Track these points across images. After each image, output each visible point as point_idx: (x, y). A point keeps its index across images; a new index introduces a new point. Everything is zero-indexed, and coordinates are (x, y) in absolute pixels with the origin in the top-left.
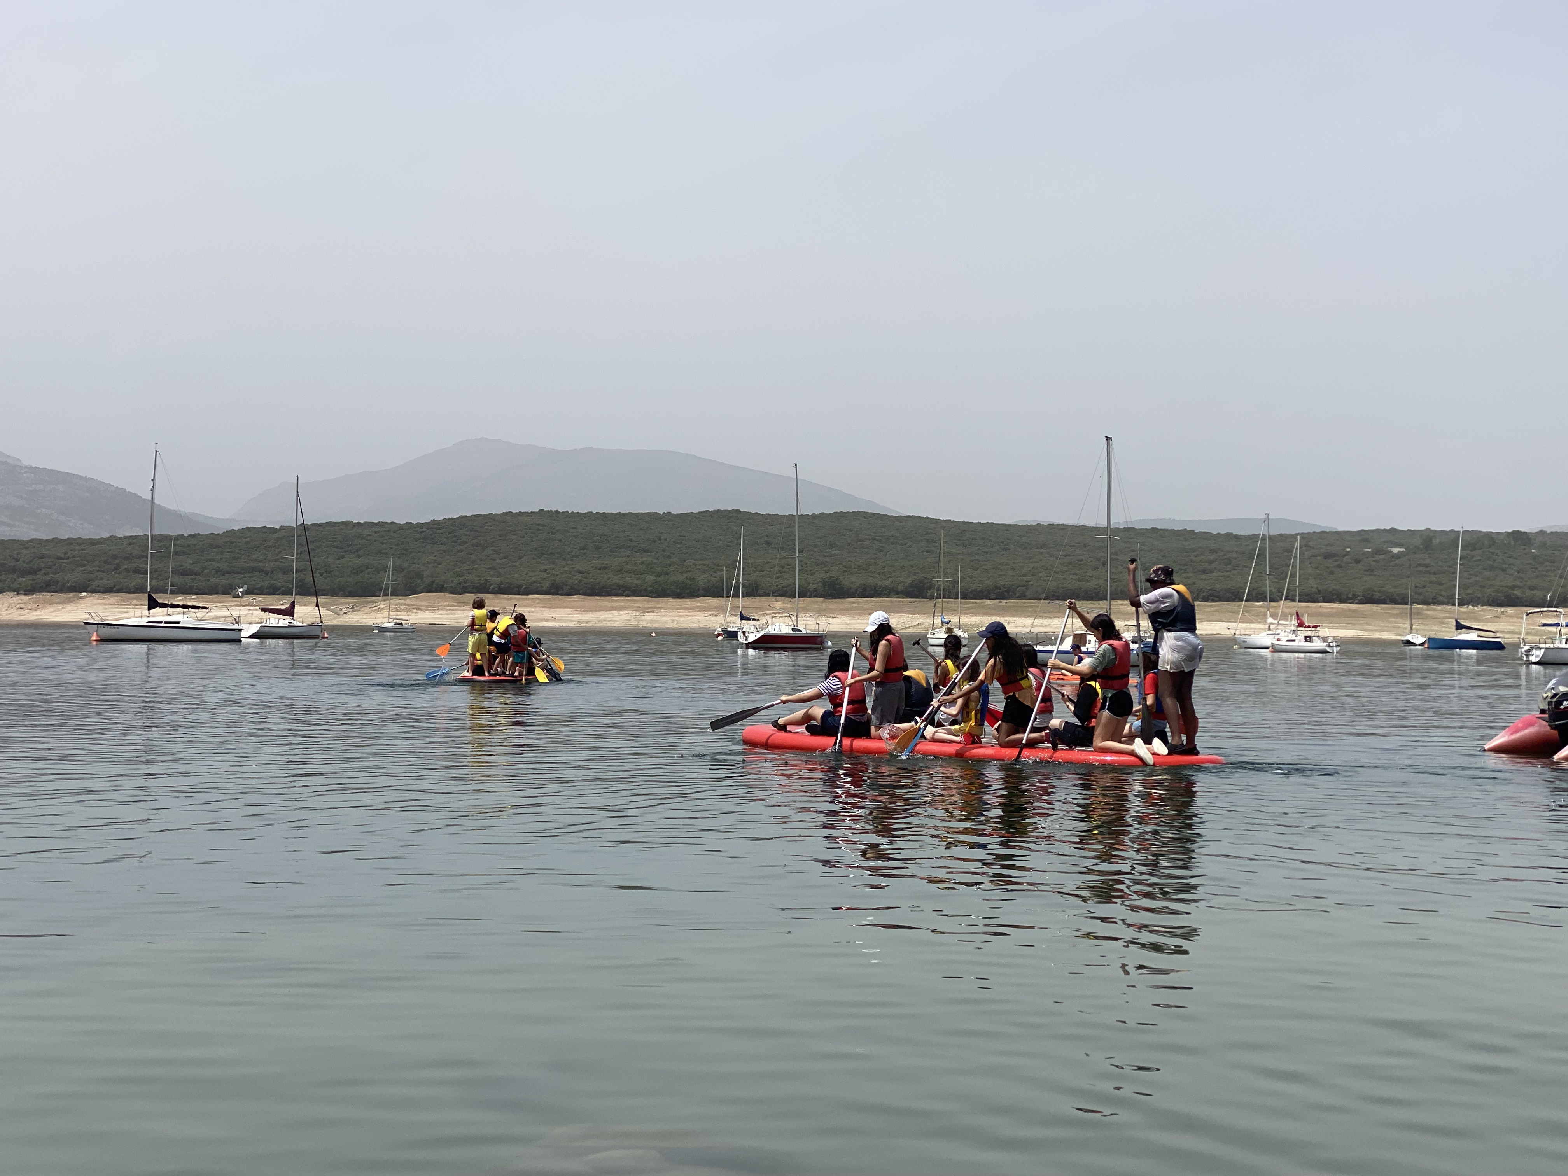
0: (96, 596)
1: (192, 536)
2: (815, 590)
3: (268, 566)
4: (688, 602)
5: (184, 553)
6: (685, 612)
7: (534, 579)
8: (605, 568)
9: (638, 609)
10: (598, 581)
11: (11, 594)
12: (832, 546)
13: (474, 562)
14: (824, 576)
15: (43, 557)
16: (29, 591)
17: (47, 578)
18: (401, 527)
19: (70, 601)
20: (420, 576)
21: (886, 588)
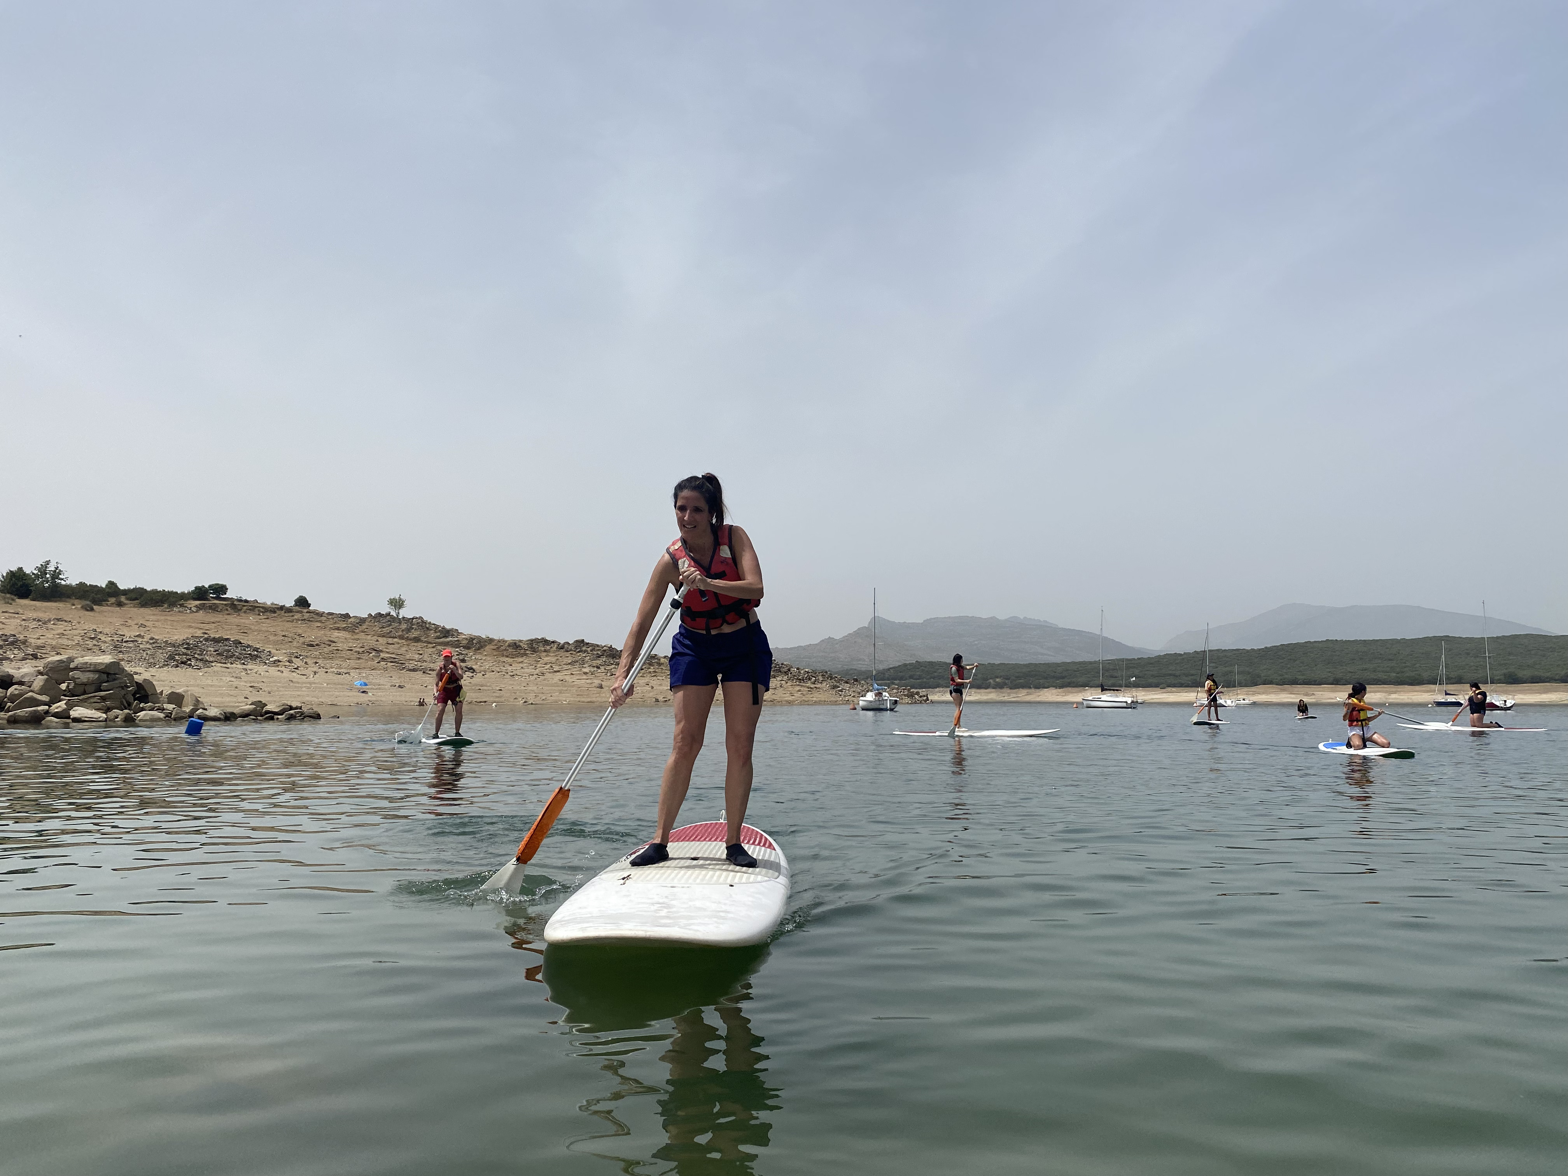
0: (1093, 689)
1: (1139, 659)
2: (1500, 679)
3: (1178, 673)
4: (1417, 688)
5: (1134, 667)
6: (1416, 693)
7: (1324, 677)
8: (1365, 670)
9: (1386, 692)
10: (1361, 677)
11: (1053, 688)
12: (1510, 654)
13: (1289, 668)
14: (1505, 671)
15: (1067, 670)
16: (1061, 687)
17: (1069, 681)
18: (1248, 651)
19: (1080, 692)
20: (1259, 676)
21: (1547, 678)
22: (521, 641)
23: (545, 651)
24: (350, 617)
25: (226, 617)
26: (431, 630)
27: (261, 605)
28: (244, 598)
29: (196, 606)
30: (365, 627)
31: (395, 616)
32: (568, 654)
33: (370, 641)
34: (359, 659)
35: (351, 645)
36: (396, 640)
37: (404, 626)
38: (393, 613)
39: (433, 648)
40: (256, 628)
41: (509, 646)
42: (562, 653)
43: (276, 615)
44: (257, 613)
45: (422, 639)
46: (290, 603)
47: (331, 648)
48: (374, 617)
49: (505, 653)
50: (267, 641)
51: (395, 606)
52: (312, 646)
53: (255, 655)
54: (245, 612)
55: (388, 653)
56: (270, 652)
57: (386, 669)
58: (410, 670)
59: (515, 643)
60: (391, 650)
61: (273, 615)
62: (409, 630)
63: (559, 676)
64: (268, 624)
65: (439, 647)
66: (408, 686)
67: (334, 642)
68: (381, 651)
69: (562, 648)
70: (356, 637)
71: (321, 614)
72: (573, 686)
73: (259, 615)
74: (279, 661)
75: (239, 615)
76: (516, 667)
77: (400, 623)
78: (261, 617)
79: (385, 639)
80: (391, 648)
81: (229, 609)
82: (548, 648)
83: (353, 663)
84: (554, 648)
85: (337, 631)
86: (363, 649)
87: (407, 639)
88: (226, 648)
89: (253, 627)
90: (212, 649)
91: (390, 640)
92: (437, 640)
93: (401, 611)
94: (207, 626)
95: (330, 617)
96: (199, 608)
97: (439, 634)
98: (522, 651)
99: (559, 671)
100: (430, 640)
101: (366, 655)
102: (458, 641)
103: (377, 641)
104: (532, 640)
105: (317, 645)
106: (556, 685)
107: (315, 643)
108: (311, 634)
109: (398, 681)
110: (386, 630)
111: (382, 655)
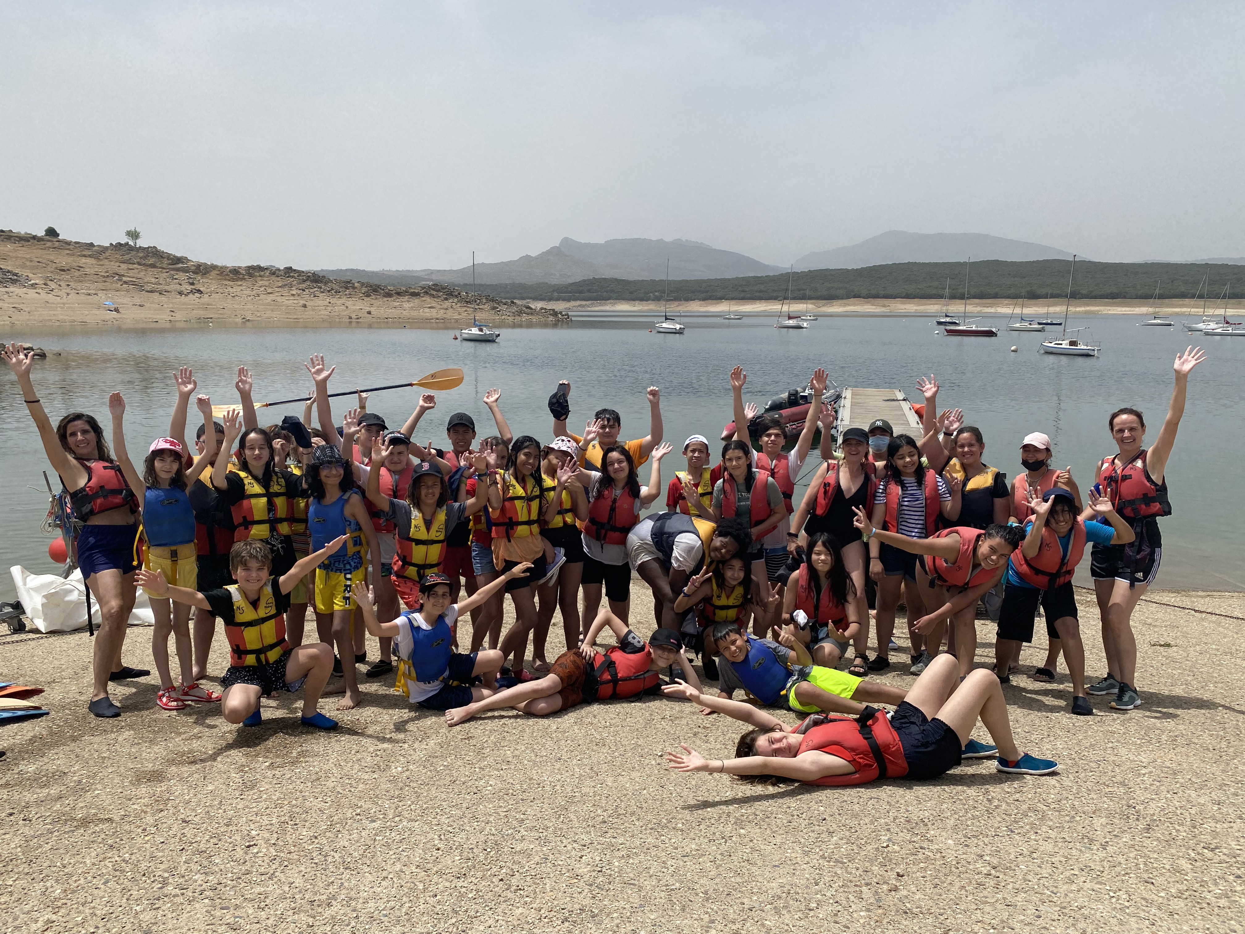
7: (899, 292)
15: (711, 286)
17: (711, 294)
18: (848, 271)
20: (851, 292)
22: (240, 267)
23: (260, 276)
24: (94, 246)
26: (165, 258)
27: (16, 235)
30: (107, 255)
31: (133, 245)
32: (279, 279)
33: (113, 266)
34: (105, 282)
35: (97, 270)
36: (135, 266)
37: (141, 254)
38: (131, 243)
39: (167, 272)
40: (13, 255)
41: (230, 271)
42: (273, 278)
43: (29, 243)
44: (13, 241)
45: (158, 265)
46: (41, 233)
47: (80, 273)
48: (115, 246)
49: (227, 277)
50: (23, 266)
51: (132, 237)
52: (63, 270)
54: (2, 241)
55: (129, 277)
56: (27, 276)
57: (128, 291)
58: (147, 291)
60: (131, 275)
61: (27, 243)
62: (145, 258)
63: (271, 298)
64: (23, 252)
65: (172, 272)
66: (147, 305)
67: (82, 267)
68: (123, 276)
69: (274, 273)
70: (101, 263)
71: (68, 243)
72: (282, 306)
73: (15, 243)
74: (37, 284)
76: (236, 290)
77: (138, 251)
78: (16, 245)
79: (126, 265)
80: (131, 273)
82: (262, 273)
83: (100, 285)
84: (268, 274)
85: (84, 258)
86: (107, 274)
87: (144, 265)
89: (10, 254)
91: (131, 266)
92: (170, 266)
93: (137, 241)
95: (77, 245)
97: (171, 261)
98: (241, 276)
99: (271, 293)
100: (164, 266)
101: (109, 280)
102: (188, 267)
104: (249, 267)
105: (68, 270)
106: (269, 305)
107: (65, 268)
108: (64, 260)
109: (139, 301)
110: (127, 257)
111: (124, 279)
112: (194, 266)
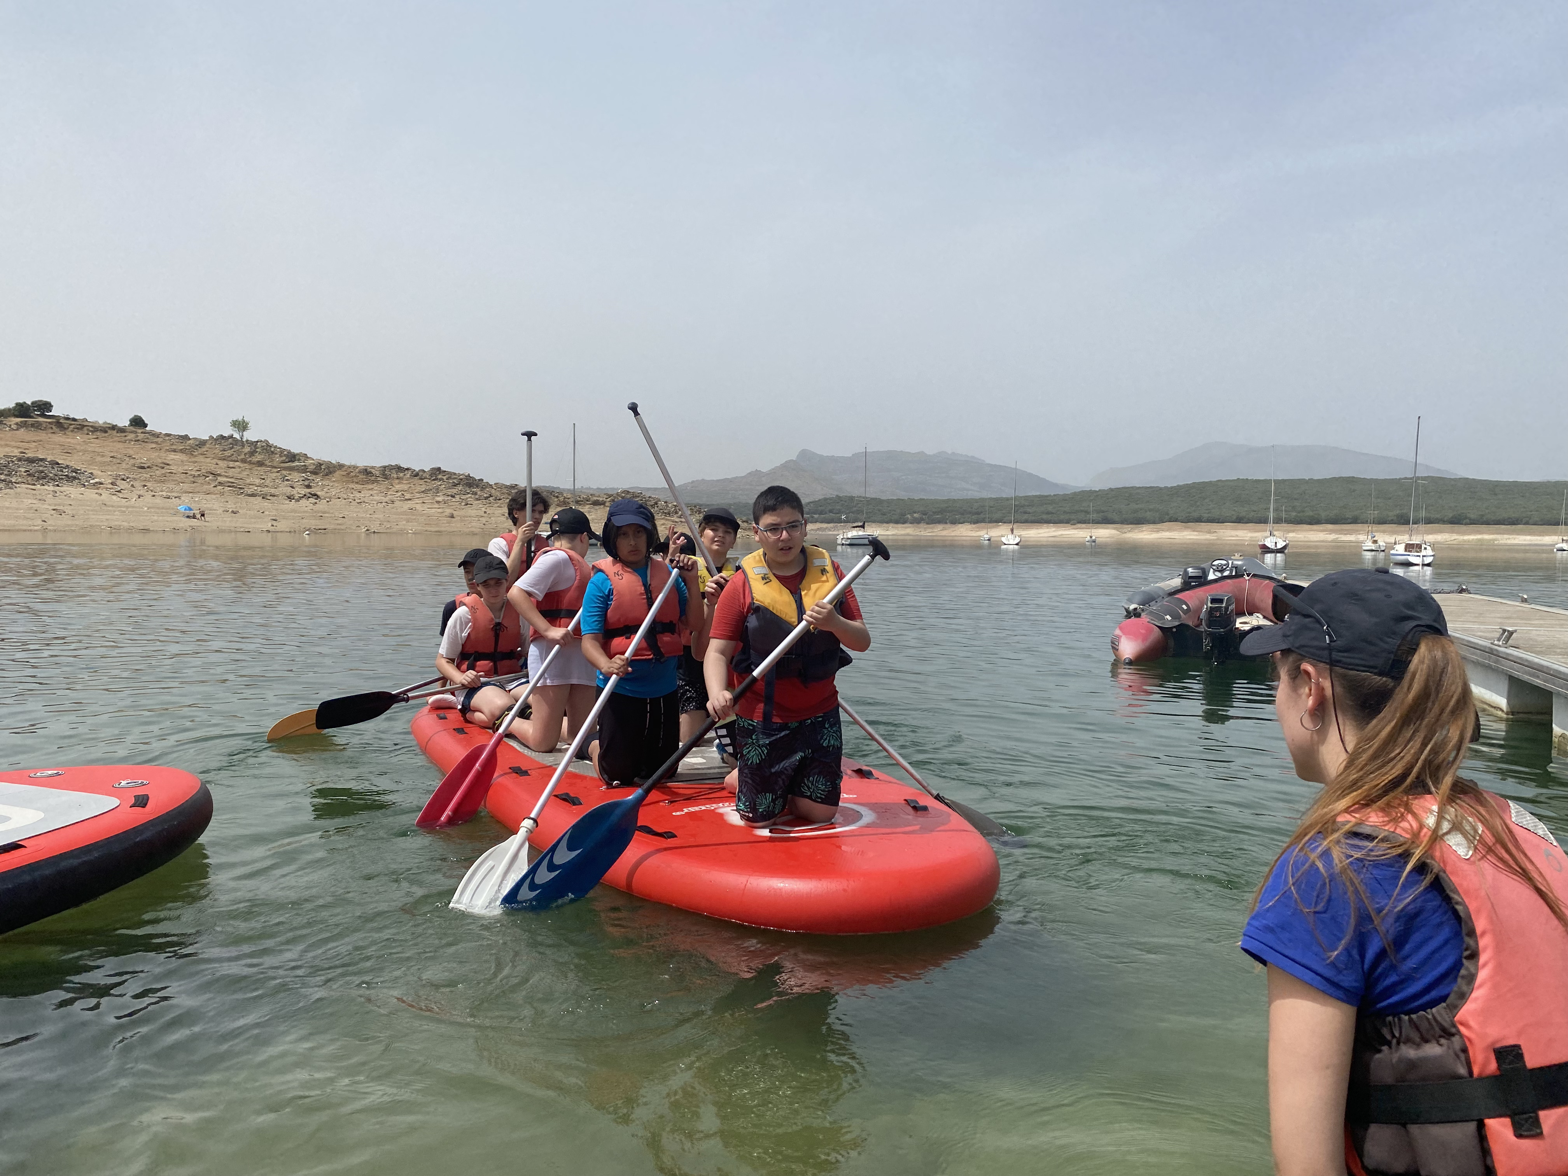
1: (1057, 495)
3: (1089, 509)
7: (1227, 515)
11: (968, 524)
22: (373, 467)
23: (398, 478)
24: (190, 439)
25: (50, 435)
26: (276, 454)
27: (91, 424)
28: (71, 416)
29: (17, 424)
30: (204, 450)
31: (239, 438)
32: (422, 482)
33: (209, 464)
34: (194, 482)
35: (186, 467)
36: (237, 463)
37: (247, 449)
38: (237, 436)
39: (278, 472)
40: (82, 448)
41: (360, 472)
42: (415, 480)
43: (106, 435)
44: (86, 432)
45: (267, 462)
46: (124, 422)
47: (164, 471)
48: (215, 439)
49: (355, 480)
50: (90, 462)
51: (238, 428)
52: (143, 468)
53: (73, 477)
54: (72, 431)
55: (227, 477)
56: (91, 473)
57: (222, 494)
58: (248, 495)
59: (366, 470)
60: (231, 474)
61: (104, 435)
62: (252, 453)
63: (408, 505)
64: (96, 445)
65: (284, 472)
66: (244, 512)
67: (168, 465)
68: (219, 475)
69: (417, 475)
70: (193, 460)
71: (158, 435)
72: (423, 515)
73: (88, 434)
74: (101, 483)
75: (65, 434)
76: (364, 495)
77: (243, 446)
78: (90, 437)
79: (225, 462)
80: (231, 472)
81: (54, 427)
82: (401, 475)
83: (186, 487)
84: (408, 476)
85: (173, 453)
86: (199, 473)
87: (250, 463)
88: (41, 468)
89: (78, 447)
90: (23, 470)
91: (231, 464)
92: (283, 465)
93: (244, 433)
94: (26, 445)
95: (167, 438)
96: (20, 426)
97: (284, 458)
98: (373, 478)
99: (410, 499)
100: (275, 464)
101: (201, 480)
102: (305, 465)
103: (217, 464)
104: (385, 467)
105: (148, 467)
106: (404, 513)
107: (146, 466)
108: (144, 456)
109: (234, 506)
110: (228, 453)
111: (220, 479)
112: (314, 464)
